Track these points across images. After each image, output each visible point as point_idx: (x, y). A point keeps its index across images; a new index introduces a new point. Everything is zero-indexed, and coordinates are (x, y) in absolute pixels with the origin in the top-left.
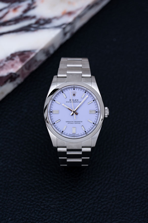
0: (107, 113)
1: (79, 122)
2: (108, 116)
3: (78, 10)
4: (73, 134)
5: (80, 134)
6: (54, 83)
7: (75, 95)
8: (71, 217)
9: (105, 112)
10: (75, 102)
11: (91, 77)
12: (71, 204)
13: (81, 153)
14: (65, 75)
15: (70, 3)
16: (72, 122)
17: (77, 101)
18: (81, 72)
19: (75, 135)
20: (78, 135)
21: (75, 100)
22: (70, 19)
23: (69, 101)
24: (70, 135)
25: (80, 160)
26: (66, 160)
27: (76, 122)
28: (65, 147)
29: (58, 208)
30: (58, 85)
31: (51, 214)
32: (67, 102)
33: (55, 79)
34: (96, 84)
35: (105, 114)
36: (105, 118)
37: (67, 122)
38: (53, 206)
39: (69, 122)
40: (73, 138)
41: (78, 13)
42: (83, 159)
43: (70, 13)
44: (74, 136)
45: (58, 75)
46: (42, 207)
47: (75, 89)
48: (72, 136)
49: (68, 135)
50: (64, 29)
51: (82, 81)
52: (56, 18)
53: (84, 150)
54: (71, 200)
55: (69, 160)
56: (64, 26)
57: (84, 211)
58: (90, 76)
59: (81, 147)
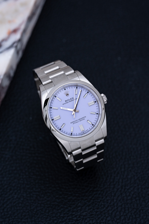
0: (105, 99)
1: (83, 119)
2: (107, 101)
3: (21, 25)
4: (83, 132)
5: (89, 129)
6: (44, 92)
7: (68, 95)
8: (107, 216)
9: (103, 98)
10: (71, 101)
11: (75, 72)
12: (100, 204)
13: (95, 148)
14: (50, 81)
15: (10, 22)
16: (77, 121)
17: (72, 100)
18: (63, 72)
19: (84, 132)
20: (88, 131)
21: (70, 99)
22: (17, 36)
23: (65, 102)
24: (80, 134)
25: (95, 156)
26: (82, 161)
27: (80, 120)
28: (80, 148)
29: (91, 213)
30: (48, 92)
31: (86, 221)
32: (63, 104)
33: (42, 88)
34: (83, 76)
35: (103, 100)
36: (105, 105)
37: (72, 122)
38: (85, 213)
39: (74, 122)
40: (83, 135)
41: (23, 27)
42: (98, 155)
43: (15, 31)
44: (84, 134)
45: (44, 83)
46: (75, 219)
47: (66, 89)
48: (82, 134)
49: (78, 135)
50: (16, 47)
51: (69, 79)
52: (5, 40)
53: (98, 143)
54: (99, 201)
55: (85, 161)
56: (15, 45)
57: (115, 205)
58: (73, 71)
59: (95, 141)
